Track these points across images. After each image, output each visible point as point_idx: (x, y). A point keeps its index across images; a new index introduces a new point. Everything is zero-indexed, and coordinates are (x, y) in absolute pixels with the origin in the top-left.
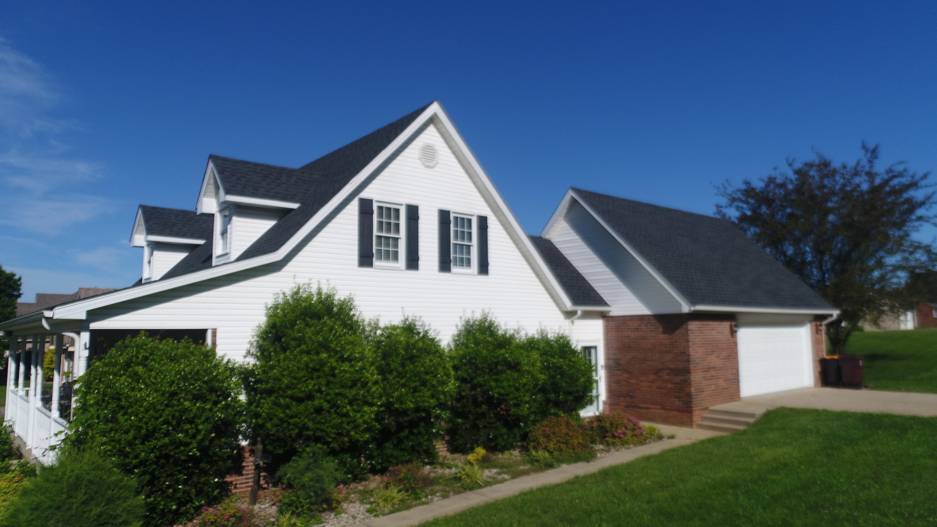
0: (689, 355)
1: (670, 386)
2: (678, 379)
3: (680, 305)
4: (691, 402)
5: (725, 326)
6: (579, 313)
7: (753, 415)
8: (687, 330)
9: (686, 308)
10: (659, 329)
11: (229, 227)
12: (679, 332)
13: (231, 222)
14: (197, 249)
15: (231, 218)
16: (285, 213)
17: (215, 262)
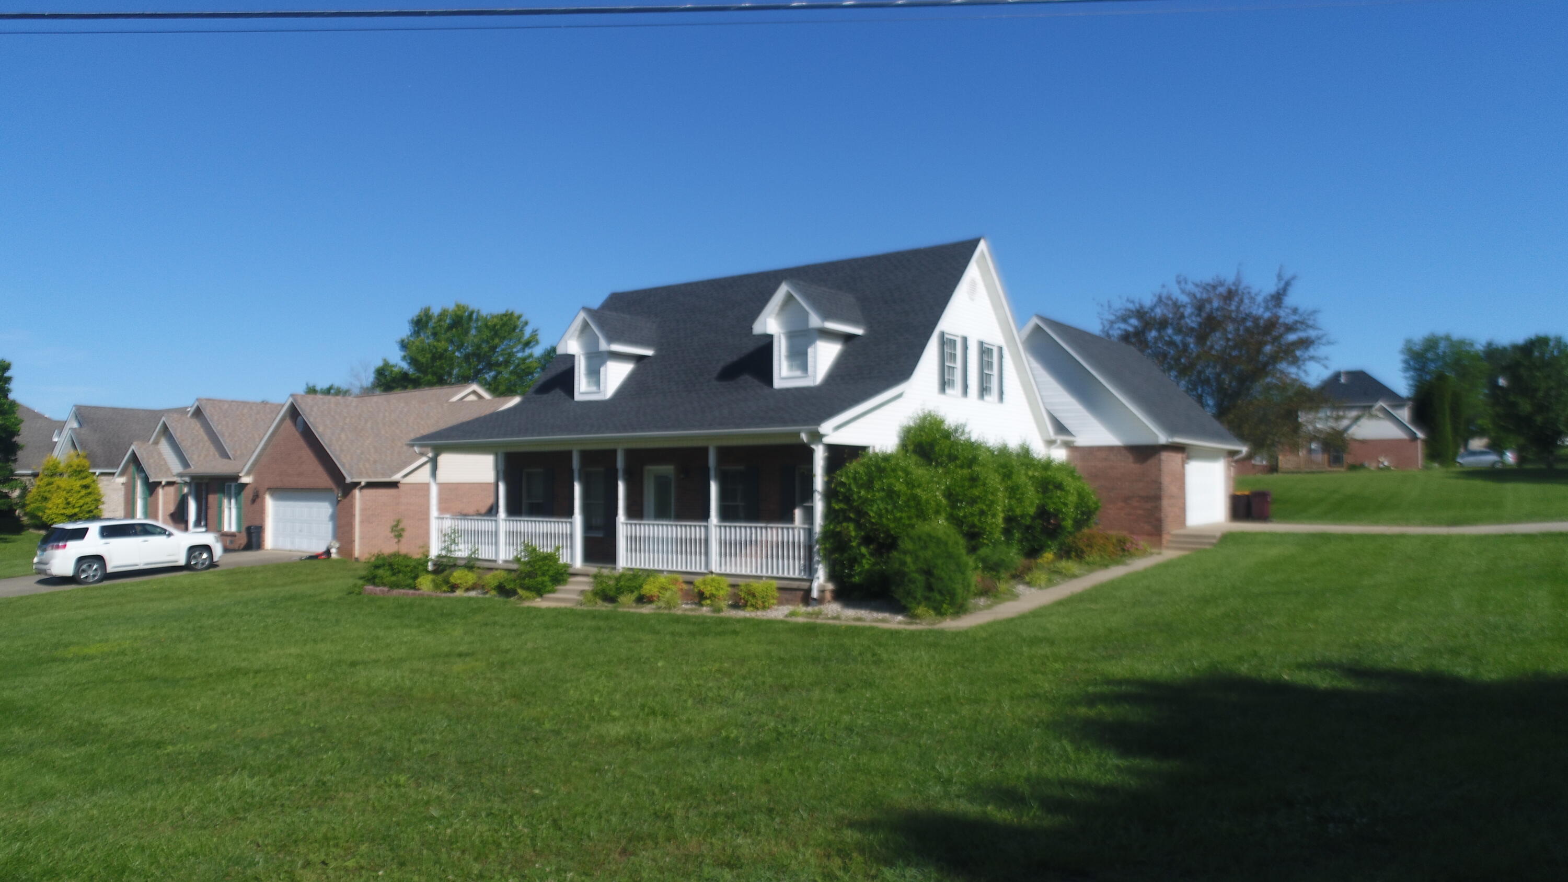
0: (1160, 483)
2: (1148, 505)
3: (1157, 436)
4: (1161, 526)
5: (1177, 457)
6: (1059, 442)
7: (1214, 537)
8: (1160, 460)
9: (1163, 439)
10: (1130, 458)
11: (810, 351)
12: (1151, 462)
13: (813, 346)
14: (646, 361)
15: (811, 342)
16: (847, 338)
17: (778, 384)
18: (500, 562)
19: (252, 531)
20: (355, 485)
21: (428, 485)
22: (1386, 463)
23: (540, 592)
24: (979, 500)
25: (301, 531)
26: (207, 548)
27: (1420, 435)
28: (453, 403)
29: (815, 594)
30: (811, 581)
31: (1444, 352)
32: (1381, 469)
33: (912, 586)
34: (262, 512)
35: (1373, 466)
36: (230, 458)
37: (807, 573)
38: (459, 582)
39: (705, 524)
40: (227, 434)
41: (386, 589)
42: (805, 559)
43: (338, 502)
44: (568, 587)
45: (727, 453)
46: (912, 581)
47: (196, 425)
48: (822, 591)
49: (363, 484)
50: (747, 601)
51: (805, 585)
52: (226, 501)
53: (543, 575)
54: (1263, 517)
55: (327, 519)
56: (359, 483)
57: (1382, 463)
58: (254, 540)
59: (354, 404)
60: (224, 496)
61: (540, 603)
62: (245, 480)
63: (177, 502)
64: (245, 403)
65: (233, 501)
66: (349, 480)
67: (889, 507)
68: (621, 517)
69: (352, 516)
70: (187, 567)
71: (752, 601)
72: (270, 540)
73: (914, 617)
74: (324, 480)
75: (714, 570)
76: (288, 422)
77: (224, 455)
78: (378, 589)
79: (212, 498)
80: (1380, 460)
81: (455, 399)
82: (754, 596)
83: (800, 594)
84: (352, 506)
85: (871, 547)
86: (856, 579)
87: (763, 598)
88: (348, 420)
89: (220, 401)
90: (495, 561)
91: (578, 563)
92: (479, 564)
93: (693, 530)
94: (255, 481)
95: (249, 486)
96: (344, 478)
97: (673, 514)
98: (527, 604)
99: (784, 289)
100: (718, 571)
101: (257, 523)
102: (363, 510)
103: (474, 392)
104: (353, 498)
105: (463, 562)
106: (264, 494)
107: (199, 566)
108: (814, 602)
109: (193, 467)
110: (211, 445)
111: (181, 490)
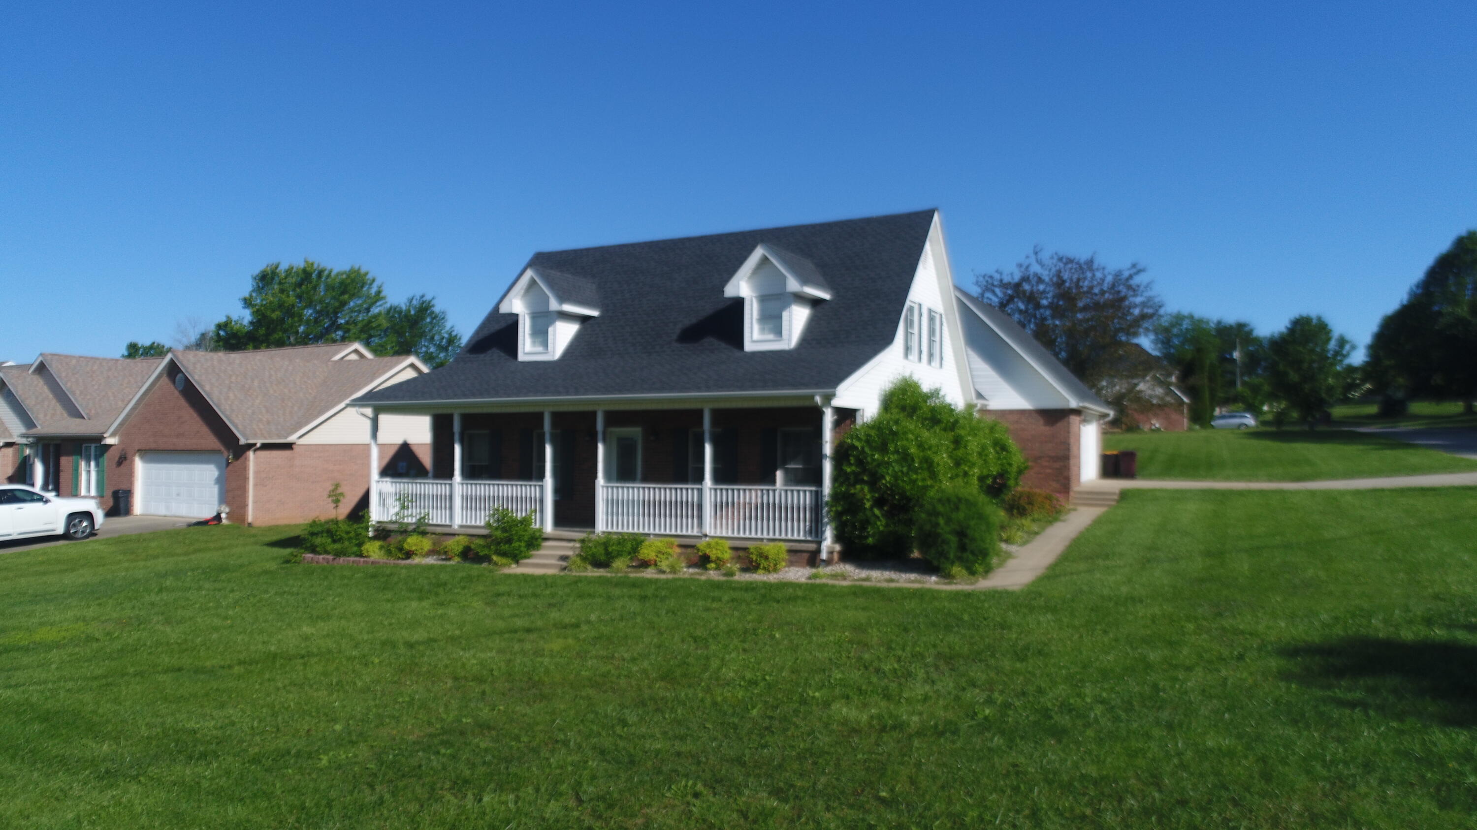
0: (1069, 444)
1: (1049, 471)
2: (1057, 465)
3: (1068, 401)
4: (1069, 484)
5: (1078, 420)
7: (1114, 494)
8: (1069, 423)
9: (1073, 403)
10: (1041, 421)
11: (785, 314)
12: (1060, 425)
13: (788, 310)
14: (591, 322)
15: (786, 306)
16: (815, 303)
17: (749, 347)
18: (456, 527)
19: (120, 495)
20: (250, 446)
21: (367, 447)
22: (1157, 425)
23: (516, 558)
24: (962, 462)
25: (178, 495)
26: (88, 515)
27: (1186, 400)
28: (336, 362)
29: (824, 556)
30: (819, 543)
31: (1187, 329)
32: (1153, 431)
33: (945, 547)
34: (130, 475)
35: (1146, 428)
36: (83, 418)
37: (813, 535)
38: (414, 548)
39: (699, 486)
40: (78, 392)
41: (330, 557)
42: (811, 521)
43: (228, 464)
44: (541, 552)
45: (722, 416)
46: (945, 542)
47: (39, 383)
48: (831, 553)
49: (258, 445)
50: (759, 564)
51: (812, 547)
52: (83, 464)
53: (520, 540)
54: (1130, 474)
55: (213, 482)
56: (255, 444)
57: (1154, 425)
58: (122, 505)
59: (237, 361)
60: (81, 458)
61: (515, 569)
62: (110, 441)
63: (17, 465)
64: (94, 359)
65: (93, 464)
66: (242, 441)
67: (905, 469)
68: (600, 480)
69: (245, 479)
70: (66, 536)
71: (764, 563)
72: (138, 505)
73: (948, 576)
74: (211, 441)
75: (708, 534)
76: (165, 380)
77: (75, 413)
78: (321, 557)
79: (65, 461)
80: (1153, 422)
81: (337, 357)
82: (767, 558)
83: (806, 556)
84: (245, 469)
85: (886, 508)
86: (870, 540)
87: (775, 560)
88: (233, 379)
89: (66, 357)
90: (450, 526)
91: (549, 527)
92: (429, 529)
93: (686, 492)
94: (121, 442)
95: (112, 449)
96: (238, 440)
97: (639, 475)
98: (507, 571)
99: (759, 253)
100: (712, 534)
101: (124, 487)
102: (256, 473)
103: (356, 351)
104: (247, 459)
105: (411, 528)
106: (134, 455)
107: (79, 535)
108: (823, 564)
109: (39, 427)
110: (58, 404)
111: (23, 451)
